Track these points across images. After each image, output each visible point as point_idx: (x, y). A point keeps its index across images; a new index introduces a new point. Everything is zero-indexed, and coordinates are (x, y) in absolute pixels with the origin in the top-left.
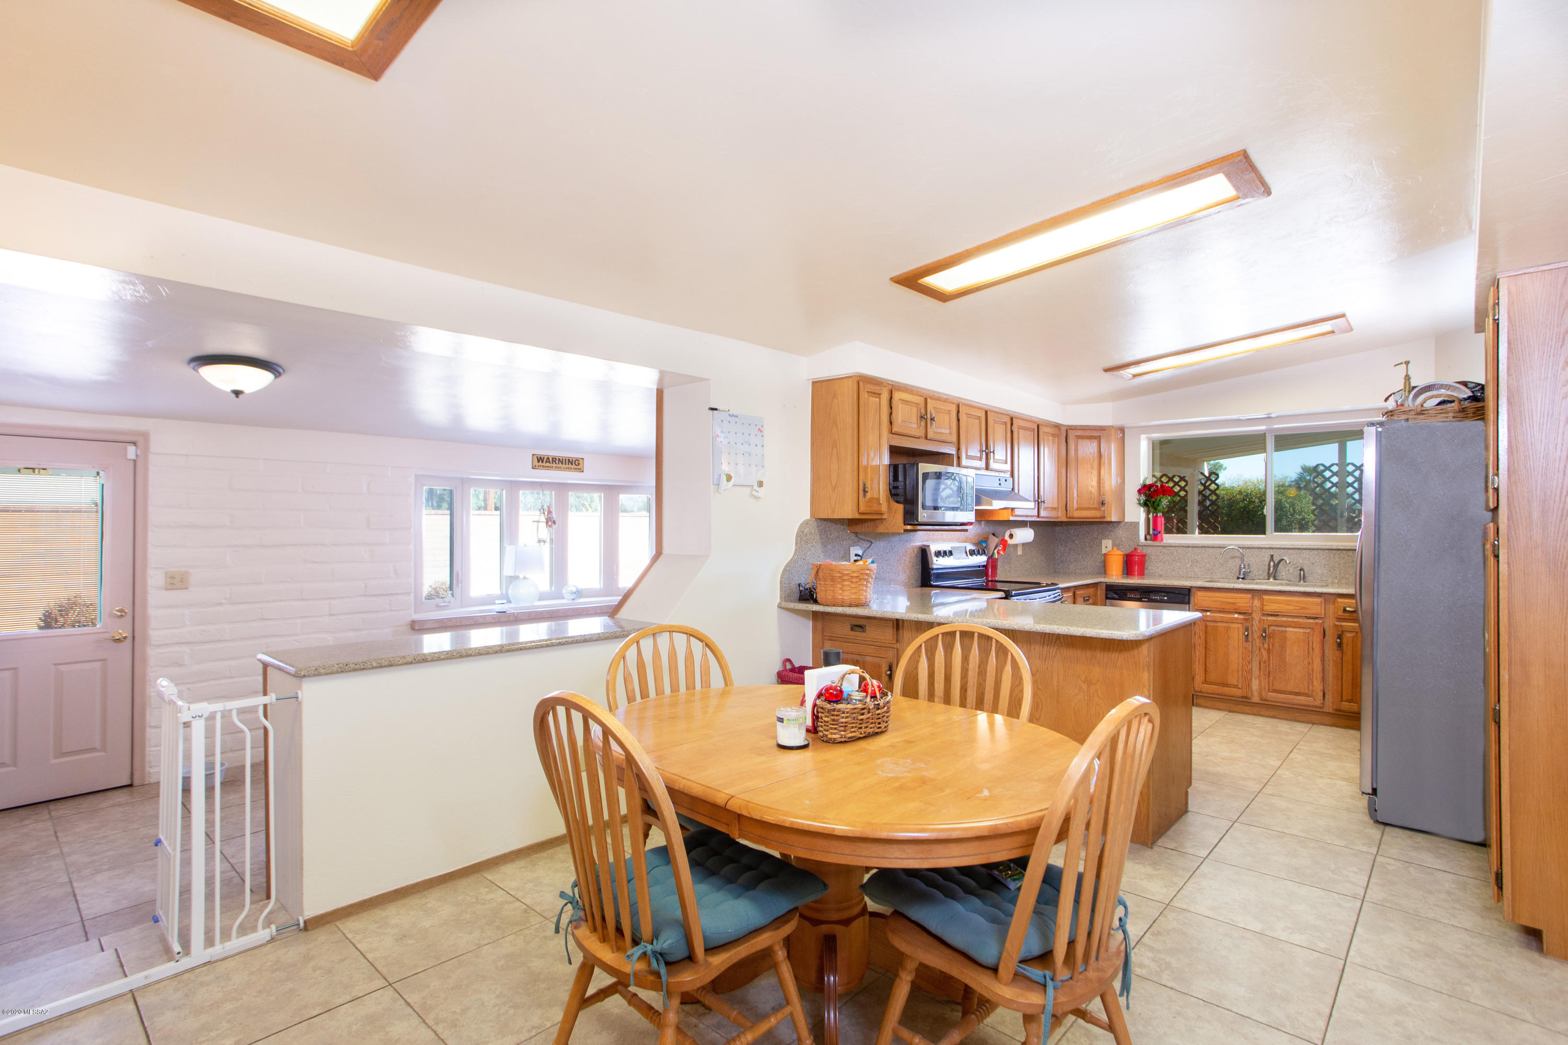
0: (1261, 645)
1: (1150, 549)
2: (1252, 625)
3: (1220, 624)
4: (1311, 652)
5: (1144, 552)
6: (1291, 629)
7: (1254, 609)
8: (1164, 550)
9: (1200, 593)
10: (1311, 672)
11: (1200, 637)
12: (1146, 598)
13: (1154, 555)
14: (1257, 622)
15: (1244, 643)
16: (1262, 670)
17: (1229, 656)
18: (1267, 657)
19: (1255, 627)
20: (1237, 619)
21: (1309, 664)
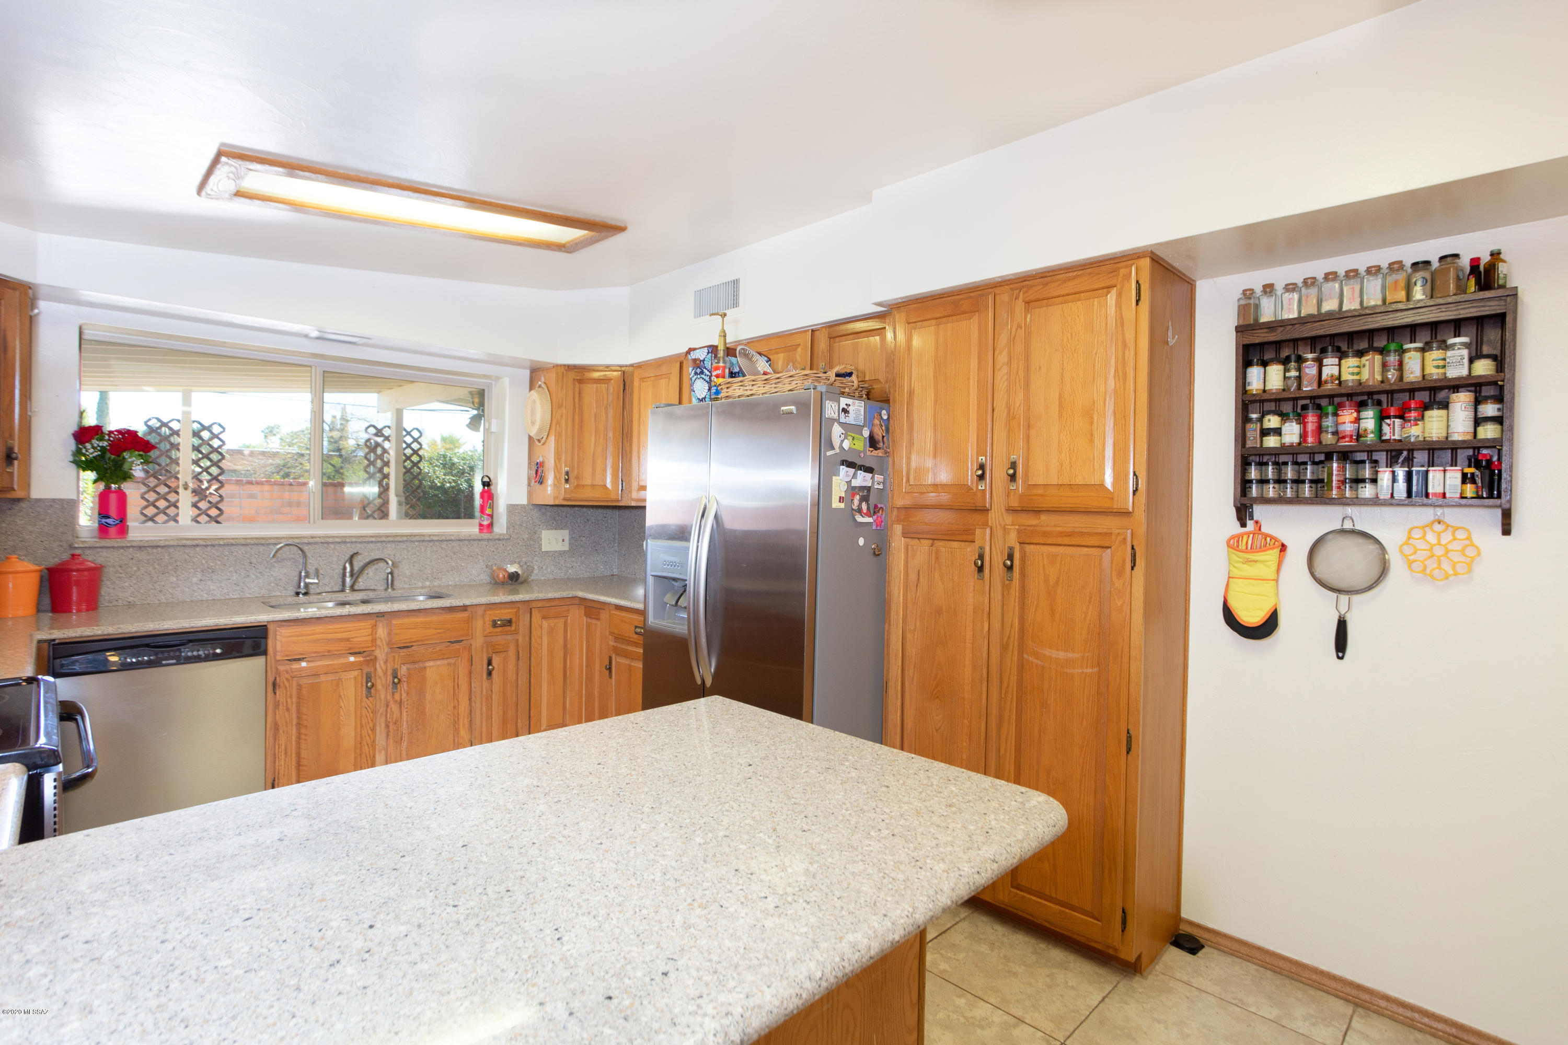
0: (389, 697)
1: (105, 553)
2: (375, 669)
3: (323, 678)
4: (457, 691)
5: (100, 560)
6: (431, 663)
7: (378, 642)
8: (138, 555)
9: (285, 631)
10: (456, 719)
11: (288, 710)
12: (172, 658)
13: (114, 566)
14: (382, 662)
15: (365, 699)
16: (391, 735)
17: (339, 729)
18: (399, 715)
19: (380, 672)
20: (353, 663)
21: (454, 707)
